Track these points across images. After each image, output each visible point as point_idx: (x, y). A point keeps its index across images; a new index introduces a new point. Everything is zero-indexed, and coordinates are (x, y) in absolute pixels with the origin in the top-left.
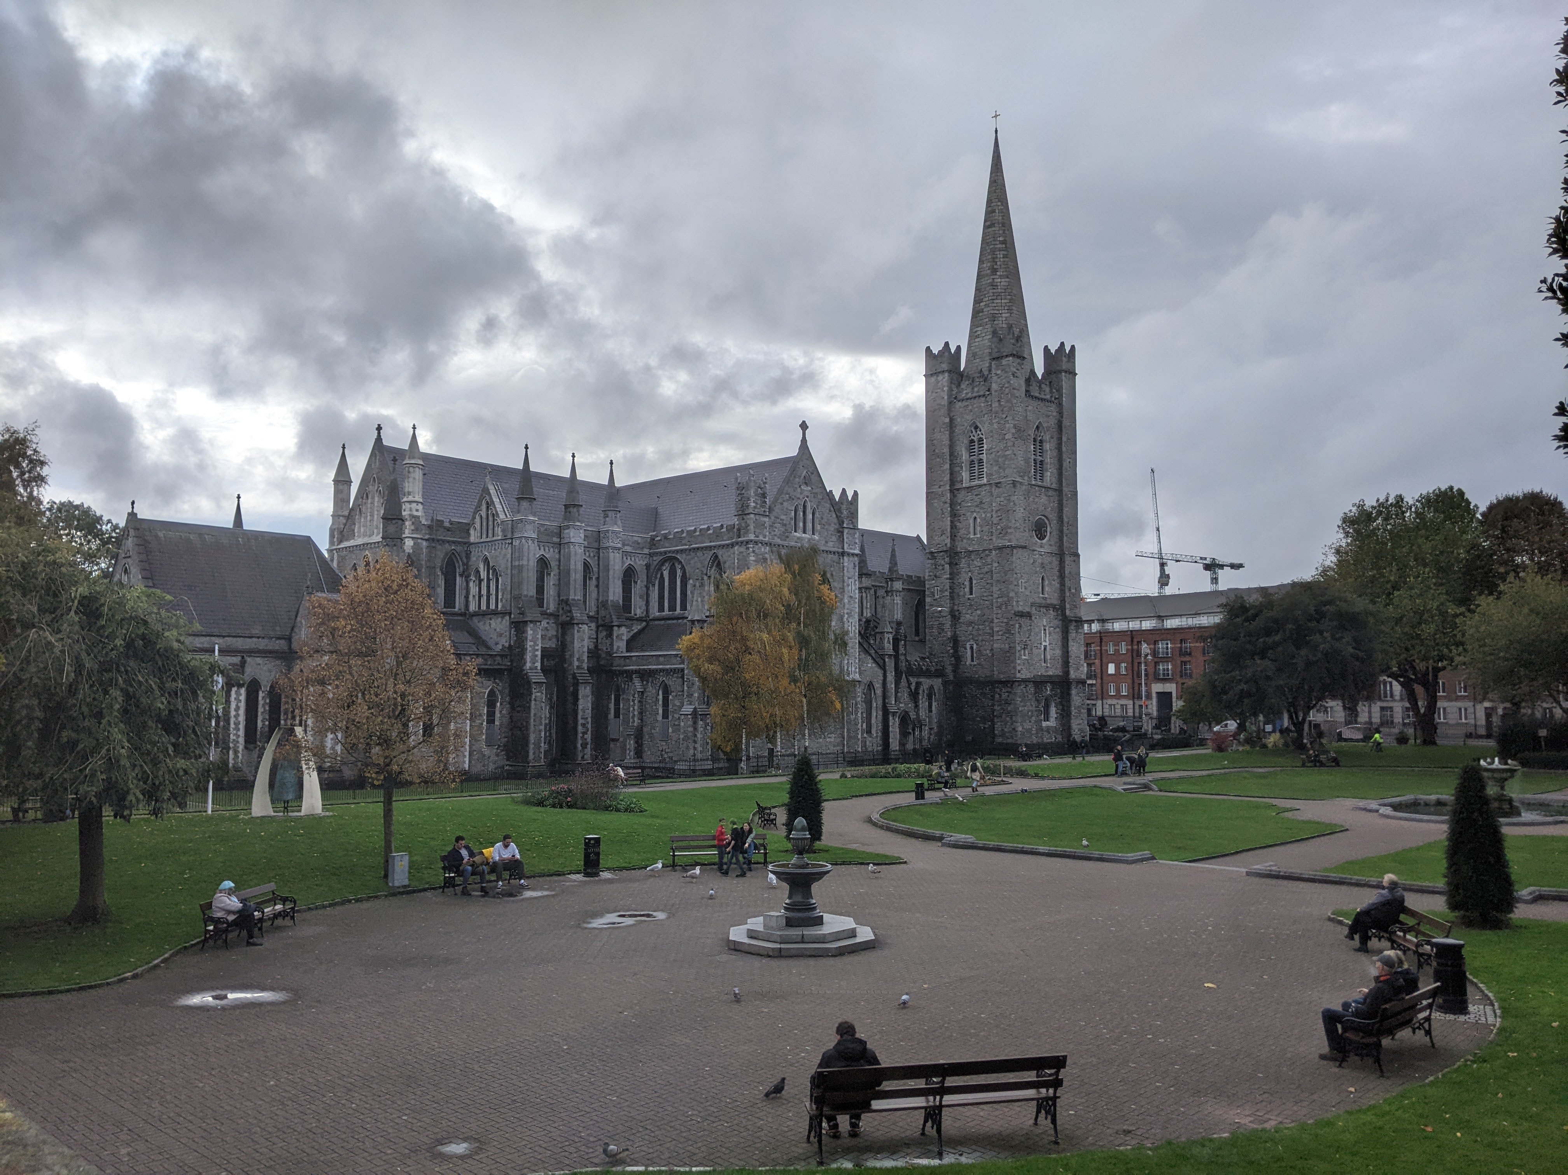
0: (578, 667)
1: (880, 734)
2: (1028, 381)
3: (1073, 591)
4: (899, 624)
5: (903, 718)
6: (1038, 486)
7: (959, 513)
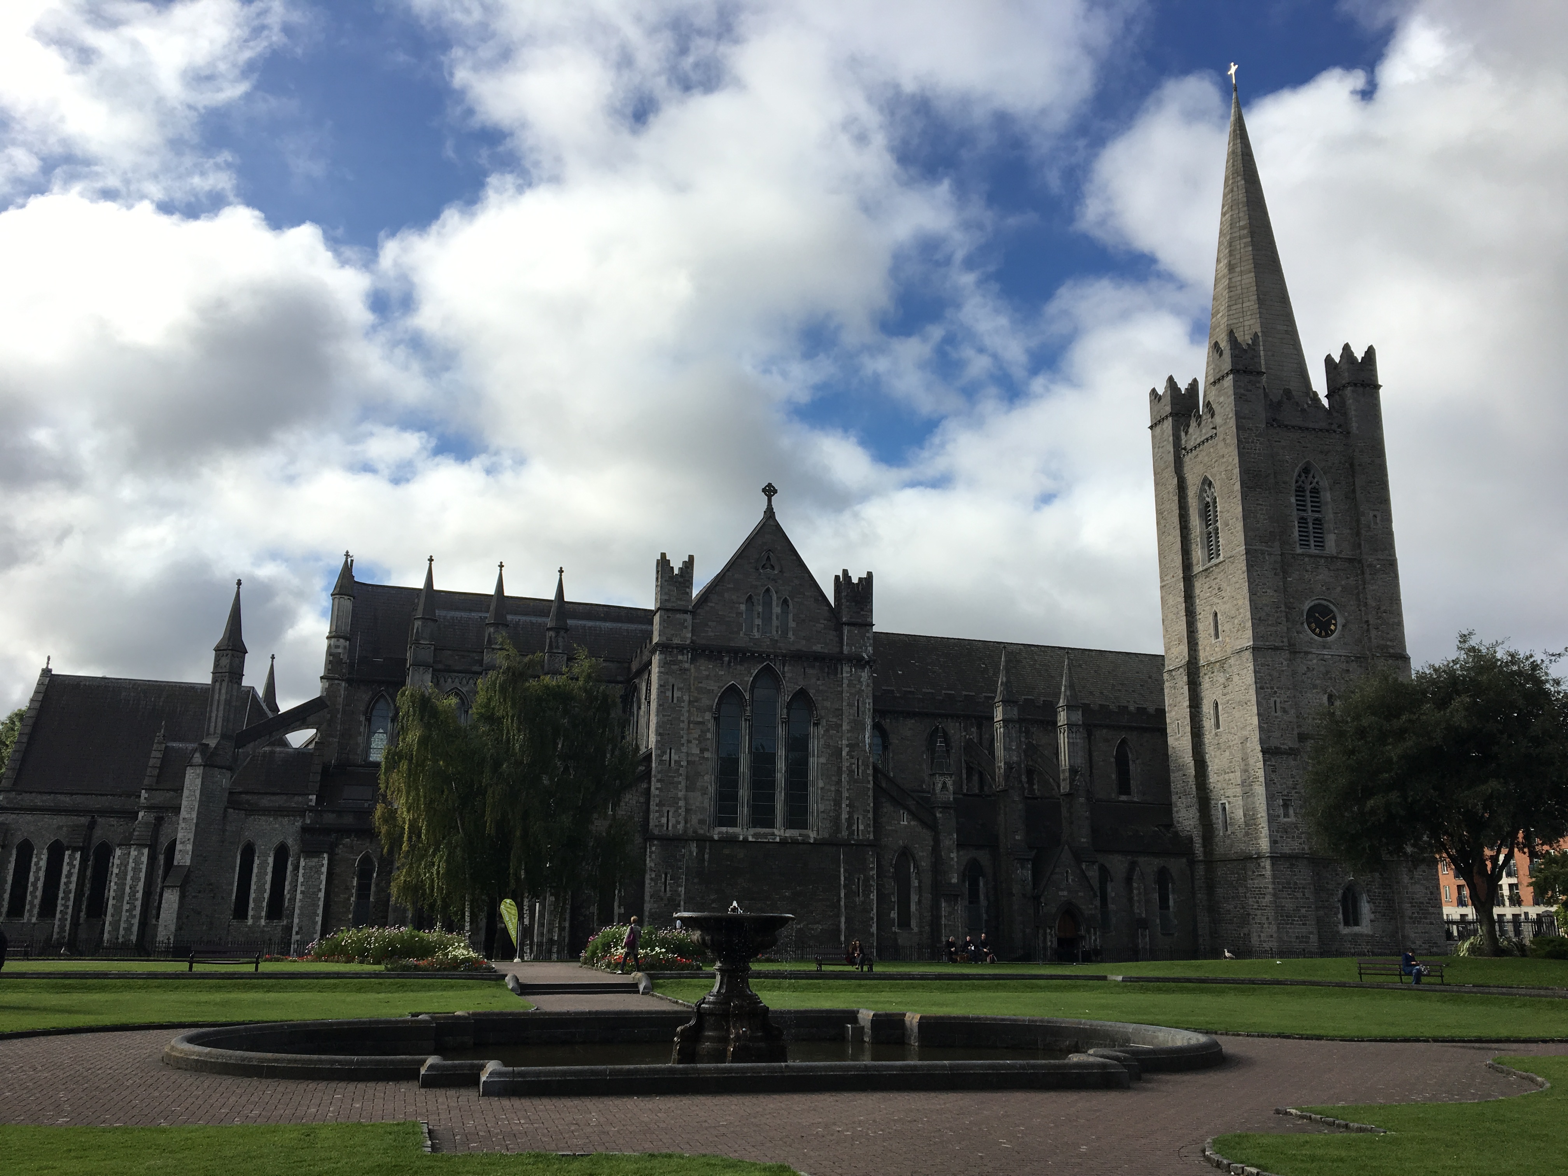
4: (1075, 771)
5: (1070, 912)
6: (1311, 556)
7: (1199, 609)
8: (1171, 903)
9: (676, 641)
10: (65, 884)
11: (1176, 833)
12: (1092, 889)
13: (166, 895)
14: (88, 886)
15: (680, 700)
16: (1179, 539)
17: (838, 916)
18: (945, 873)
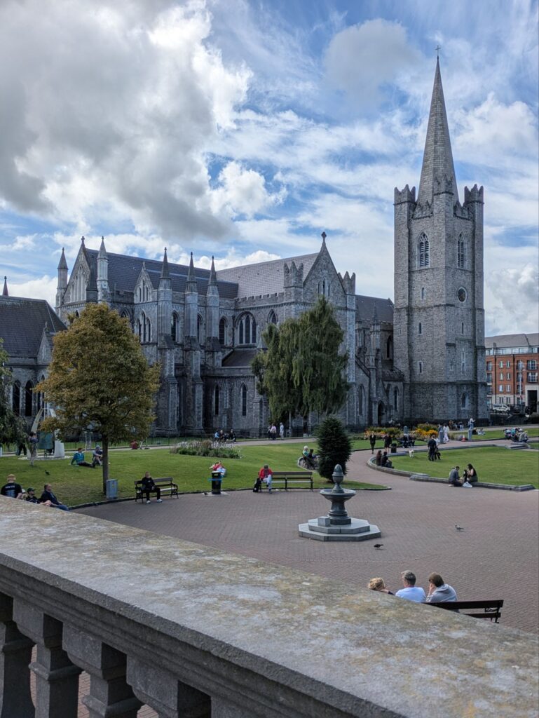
0: (195, 375)
1: (367, 414)
2: (455, 208)
3: (480, 331)
4: (378, 350)
5: (380, 405)
6: (460, 269)
7: (413, 285)
11: (396, 373)
18: (373, 393)
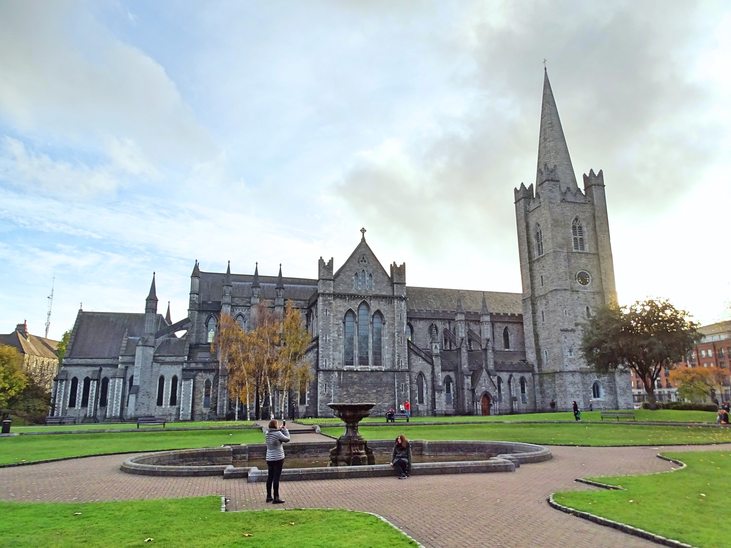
4: (488, 340)
5: (486, 396)
6: (579, 253)
7: (535, 275)
8: (526, 391)
9: (327, 292)
10: (91, 394)
11: (527, 363)
12: (495, 386)
13: (130, 397)
14: (100, 394)
15: (329, 315)
16: (527, 247)
17: (395, 399)
18: (437, 381)
